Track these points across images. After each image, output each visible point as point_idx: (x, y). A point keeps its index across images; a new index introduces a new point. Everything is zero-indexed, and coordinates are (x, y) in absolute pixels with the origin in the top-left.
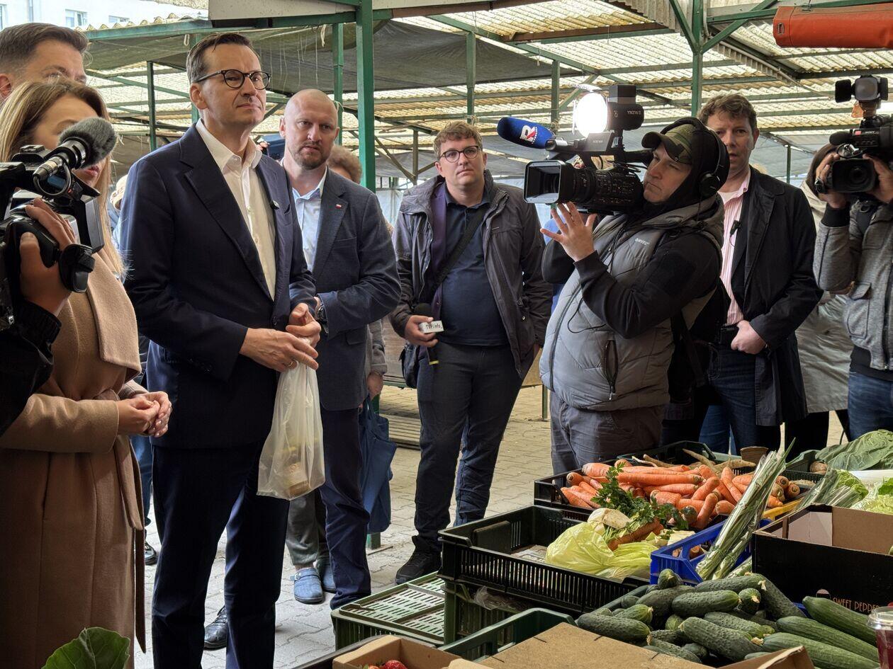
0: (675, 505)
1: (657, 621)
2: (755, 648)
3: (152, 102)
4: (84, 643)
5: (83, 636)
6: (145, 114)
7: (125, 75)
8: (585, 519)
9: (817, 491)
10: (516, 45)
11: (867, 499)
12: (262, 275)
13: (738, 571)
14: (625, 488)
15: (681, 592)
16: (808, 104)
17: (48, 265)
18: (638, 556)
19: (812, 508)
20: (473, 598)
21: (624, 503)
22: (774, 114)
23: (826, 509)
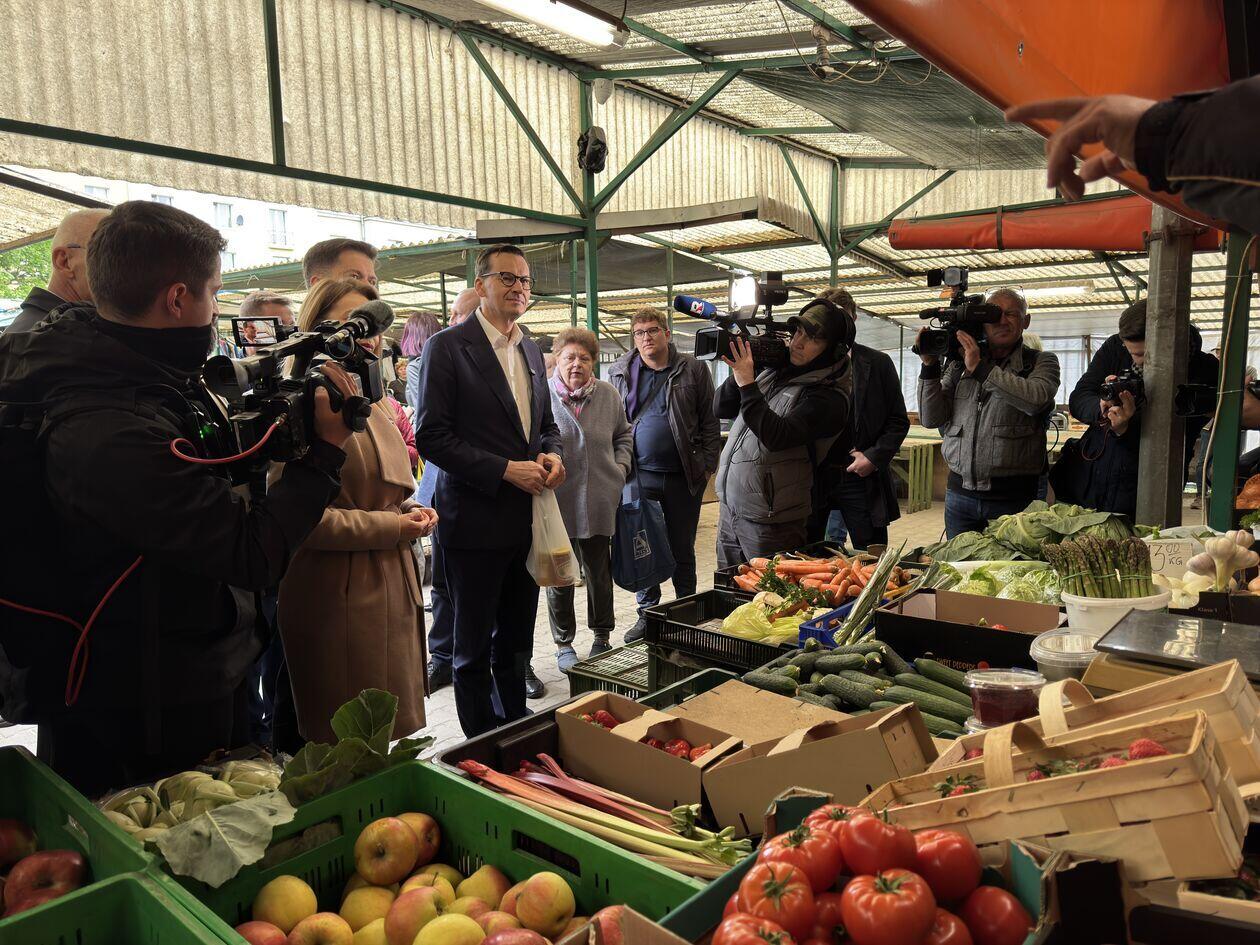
0: (818, 589)
1: (804, 677)
2: (878, 698)
3: (444, 302)
4: (363, 701)
5: (362, 696)
7: (424, 283)
8: (751, 599)
9: (924, 578)
10: (702, 256)
11: (961, 584)
12: (521, 424)
13: (865, 638)
14: (781, 576)
15: (822, 655)
16: (915, 295)
17: (335, 412)
18: (790, 626)
19: (921, 591)
20: (668, 658)
21: (779, 588)
22: (890, 303)
23: (932, 591)
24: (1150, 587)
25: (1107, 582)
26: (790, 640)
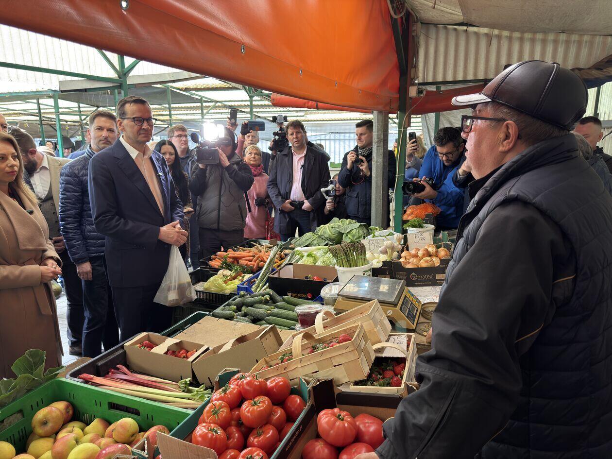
0: (247, 265)
1: (239, 309)
2: (268, 315)
3: (39, 109)
4: (27, 356)
6: (37, 113)
8: (217, 274)
9: (289, 258)
10: (186, 92)
11: (303, 259)
13: (264, 287)
14: (230, 261)
15: (247, 298)
18: (233, 285)
19: (288, 264)
21: (229, 267)
23: (291, 264)
24: (366, 261)
25: (351, 260)
26: (234, 291)
